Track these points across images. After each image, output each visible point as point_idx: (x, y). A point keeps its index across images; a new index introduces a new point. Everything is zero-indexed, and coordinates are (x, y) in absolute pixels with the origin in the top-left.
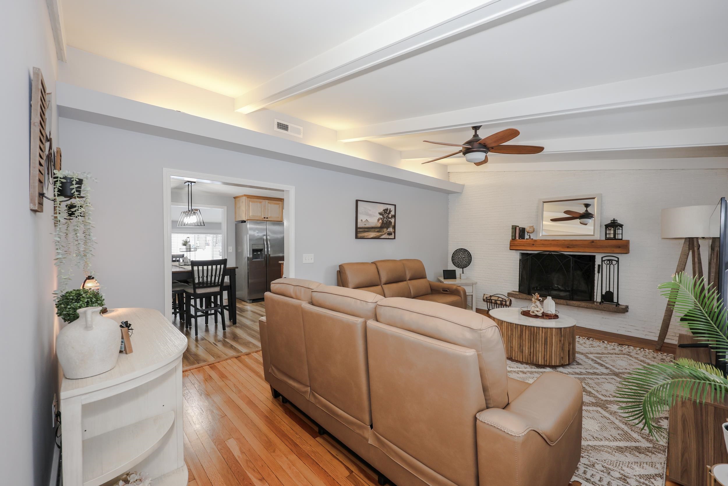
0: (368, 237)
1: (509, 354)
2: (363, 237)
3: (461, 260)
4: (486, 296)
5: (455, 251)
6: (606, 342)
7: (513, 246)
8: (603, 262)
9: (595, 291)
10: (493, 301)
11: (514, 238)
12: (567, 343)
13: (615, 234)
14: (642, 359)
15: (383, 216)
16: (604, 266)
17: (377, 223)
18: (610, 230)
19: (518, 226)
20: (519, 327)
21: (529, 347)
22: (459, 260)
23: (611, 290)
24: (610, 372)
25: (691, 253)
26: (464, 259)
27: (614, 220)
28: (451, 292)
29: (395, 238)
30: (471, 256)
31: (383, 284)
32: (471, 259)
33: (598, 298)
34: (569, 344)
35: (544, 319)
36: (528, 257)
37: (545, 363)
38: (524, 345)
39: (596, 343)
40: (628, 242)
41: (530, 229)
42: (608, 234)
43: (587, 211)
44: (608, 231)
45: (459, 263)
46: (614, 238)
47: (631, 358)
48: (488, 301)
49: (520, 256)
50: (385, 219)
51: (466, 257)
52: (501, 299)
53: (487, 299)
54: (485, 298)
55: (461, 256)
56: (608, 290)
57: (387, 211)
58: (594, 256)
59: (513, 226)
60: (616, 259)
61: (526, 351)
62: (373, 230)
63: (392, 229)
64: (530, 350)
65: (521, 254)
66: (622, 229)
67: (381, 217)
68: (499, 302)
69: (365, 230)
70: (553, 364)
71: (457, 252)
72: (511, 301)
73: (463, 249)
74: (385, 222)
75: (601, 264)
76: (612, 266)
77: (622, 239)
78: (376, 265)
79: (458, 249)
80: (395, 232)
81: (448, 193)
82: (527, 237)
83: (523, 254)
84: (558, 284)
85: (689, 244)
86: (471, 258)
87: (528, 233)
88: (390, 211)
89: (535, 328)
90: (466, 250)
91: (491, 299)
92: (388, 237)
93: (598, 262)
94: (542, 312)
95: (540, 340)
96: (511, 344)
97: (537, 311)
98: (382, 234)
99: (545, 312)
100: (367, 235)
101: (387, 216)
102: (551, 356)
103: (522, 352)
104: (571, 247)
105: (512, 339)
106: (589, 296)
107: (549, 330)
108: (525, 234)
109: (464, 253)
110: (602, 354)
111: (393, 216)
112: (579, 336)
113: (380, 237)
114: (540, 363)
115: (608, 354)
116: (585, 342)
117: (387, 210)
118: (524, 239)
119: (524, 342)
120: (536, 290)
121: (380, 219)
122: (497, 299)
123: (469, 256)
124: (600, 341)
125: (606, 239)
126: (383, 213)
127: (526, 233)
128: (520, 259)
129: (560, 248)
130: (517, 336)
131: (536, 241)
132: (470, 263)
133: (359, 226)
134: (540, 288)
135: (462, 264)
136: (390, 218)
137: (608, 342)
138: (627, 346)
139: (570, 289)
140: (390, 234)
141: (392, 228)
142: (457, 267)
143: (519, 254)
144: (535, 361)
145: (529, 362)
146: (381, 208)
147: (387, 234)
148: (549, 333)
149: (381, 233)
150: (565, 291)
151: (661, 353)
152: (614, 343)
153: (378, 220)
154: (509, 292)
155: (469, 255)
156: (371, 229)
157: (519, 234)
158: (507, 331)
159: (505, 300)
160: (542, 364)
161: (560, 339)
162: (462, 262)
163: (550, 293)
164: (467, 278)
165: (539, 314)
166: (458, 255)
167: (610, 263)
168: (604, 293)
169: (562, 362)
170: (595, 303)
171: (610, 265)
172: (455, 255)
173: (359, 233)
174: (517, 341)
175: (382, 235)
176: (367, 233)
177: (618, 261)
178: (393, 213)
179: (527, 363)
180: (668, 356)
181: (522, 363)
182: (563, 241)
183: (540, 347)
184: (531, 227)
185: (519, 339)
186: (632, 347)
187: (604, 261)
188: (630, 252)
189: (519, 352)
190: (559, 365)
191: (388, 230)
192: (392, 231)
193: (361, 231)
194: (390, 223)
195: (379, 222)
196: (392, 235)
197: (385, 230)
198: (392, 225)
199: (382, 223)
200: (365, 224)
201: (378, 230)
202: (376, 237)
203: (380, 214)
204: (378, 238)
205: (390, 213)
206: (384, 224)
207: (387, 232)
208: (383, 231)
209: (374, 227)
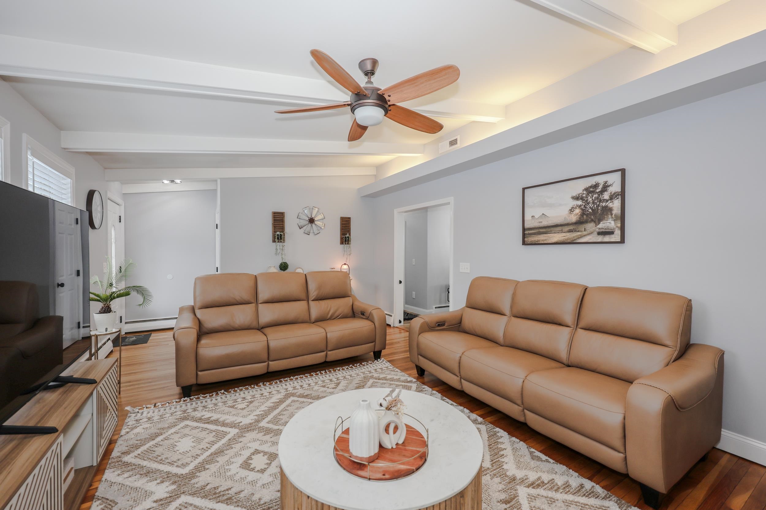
0: (546, 242)
2: (537, 243)
17: (569, 216)
29: (622, 241)
50: (590, 205)
62: (559, 229)
63: (613, 222)
67: (580, 203)
69: (540, 232)
74: (590, 210)
80: (622, 228)
88: (606, 188)
92: (600, 239)
98: (579, 235)
100: (544, 238)
101: (598, 198)
111: (617, 196)
113: (575, 240)
117: (596, 186)
121: (576, 208)
126: (585, 195)
133: (527, 226)
136: (607, 201)
140: (606, 233)
141: (614, 220)
147: (596, 233)
149: (579, 233)
153: (570, 210)
156: (552, 229)
173: (527, 237)
175: (581, 237)
176: (545, 235)
178: (615, 189)
191: (598, 226)
192: (615, 227)
193: (534, 234)
194: (608, 210)
195: (574, 213)
196: (613, 236)
197: (590, 226)
198: (612, 214)
199: (581, 214)
200: (539, 222)
201: (571, 227)
202: (566, 241)
203: (576, 198)
204: (572, 243)
205: (606, 191)
206: (587, 215)
207: (598, 230)
208: (585, 229)
209: (562, 224)
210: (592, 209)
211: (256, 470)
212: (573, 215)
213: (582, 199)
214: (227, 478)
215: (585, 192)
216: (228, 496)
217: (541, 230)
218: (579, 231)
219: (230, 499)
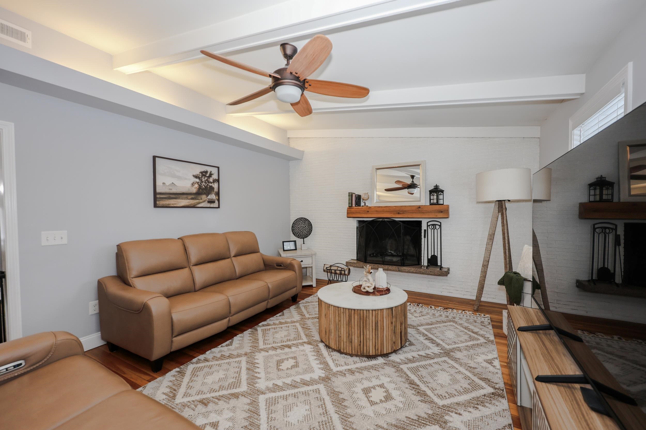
0: (175, 206)
1: (337, 346)
2: (168, 206)
3: (301, 230)
4: (326, 266)
5: (295, 221)
6: (433, 307)
7: (350, 214)
8: (428, 227)
9: (422, 255)
10: (333, 271)
11: (350, 205)
12: (398, 324)
13: (438, 199)
14: (466, 325)
15: (200, 179)
16: (429, 230)
17: (191, 188)
18: (434, 195)
19: (355, 193)
20: (347, 311)
21: (359, 335)
22: (299, 230)
23: (436, 254)
24: (441, 351)
25: (500, 216)
26: (305, 229)
27: (436, 186)
28: (285, 267)
29: (219, 207)
30: (311, 225)
31: (193, 266)
32: (312, 229)
33: (425, 262)
34: (401, 324)
35: (375, 296)
36: (364, 224)
37: (377, 352)
38: (353, 334)
39: (425, 310)
40: (448, 206)
41: (365, 196)
42: (432, 199)
43: (413, 181)
44: (431, 197)
45: (300, 233)
46: (437, 204)
47: (456, 326)
48: (328, 271)
49: (357, 223)
50: (204, 183)
51: (307, 226)
52: (340, 269)
53: (327, 269)
54: (325, 268)
55: (301, 225)
56: (433, 254)
57: (207, 174)
58: (421, 222)
59: (349, 193)
60: (439, 224)
61: (355, 340)
62: (185, 196)
63: (214, 196)
64: (360, 339)
65: (358, 221)
66: (443, 195)
67: (197, 180)
68: (338, 272)
69: (170, 197)
70: (385, 353)
71: (297, 221)
72: (349, 269)
73: (303, 218)
74: (204, 187)
75: (426, 229)
76: (436, 230)
77: (443, 204)
78: (183, 241)
79: (298, 219)
80: (219, 200)
81: (289, 159)
82: (362, 204)
83: (360, 222)
84: (391, 250)
85: (499, 207)
86: (312, 227)
87: (363, 200)
88: (211, 175)
89: (365, 312)
90: (306, 219)
91: (331, 269)
92: (209, 205)
93: (424, 227)
94: (373, 287)
95: (371, 325)
96: (340, 333)
97: (368, 287)
98: (198, 202)
99: (377, 287)
100: (175, 203)
101: (207, 180)
102: (382, 344)
103: (351, 342)
104: (401, 213)
105: (340, 326)
106: (418, 262)
107: (379, 311)
108: (361, 202)
109: (304, 222)
110: (432, 325)
111: (216, 181)
112: (410, 303)
113: (196, 205)
114: (371, 354)
115: (436, 324)
116: (415, 310)
117: (206, 172)
118: (360, 206)
119: (353, 330)
120: (372, 257)
121: (195, 183)
122: (336, 269)
123: (310, 226)
124: (428, 306)
125: (430, 205)
126: (200, 176)
127: (362, 200)
128: (357, 227)
129: (391, 214)
130: (345, 322)
131: (371, 208)
132: (311, 232)
133: (158, 190)
134: (376, 254)
135: (302, 233)
136: (211, 183)
137: (435, 307)
138: (451, 310)
139: (401, 254)
140: (211, 202)
141: (215, 195)
142: (297, 237)
143: (356, 222)
144: (365, 351)
145: (359, 354)
146: (198, 170)
147: (207, 201)
148: (379, 316)
149: (198, 201)
150: (397, 256)
151: (479, 315)
152: (440, 308)
153: (192, 184)
154: (347, 260)
155: (309, 224)
156: (180, 196)
157: (356, 201)
158: (335, 317)
159: (343, 270)
160: (373, 354)
161: (392, 321)
162: (303, 232)
163: (384, 259)
164: (308, 248)
165: (371, 290)
166: (298, 224)
167: (434, 227)
168: (429, 257)
169: (394, 347)
170: (423, 267)
171: (434, 229)
172: (295, 225)
173: (159, 201)
174: (345, 329)
175: (199, 203)
176: (175, 200)
177: (440, 226)
178: (215, 177)
179: (357, 356)
180: (485, 317)
181: (351, 355)
182: (394, 208)
183: (370, 334)
184: (365, 194)
185: (348, 327)
186: (455, 311)
187: (429, 225)
188: (450, 216)
189: (348, 342)
190: (391, 352)
191: (209, 197)
192: (215, 199)
193: (165, 198)
194: (212, 188)
195: (194, 186)
196: (214, 204)
197: (204, 197)
198: (214, 191)
199: (198, 189)
200: (170, 189)
201: (193, 196)
202: (190, 206)
203: (196, 177)
204: (194, 207)
205: (211, 177)
206: (202, 189)
207: (208, 200)
208: (201, 198)
209: (187, 193)
210: (204, 186)
211: (384, 390)
212: (193, 188)
213: (199, 178)
214: (406, 398)
215: (200, 174)
216: (411, 386)
217: (172, 196)
218: (197, 199)
219: (410, 383)
